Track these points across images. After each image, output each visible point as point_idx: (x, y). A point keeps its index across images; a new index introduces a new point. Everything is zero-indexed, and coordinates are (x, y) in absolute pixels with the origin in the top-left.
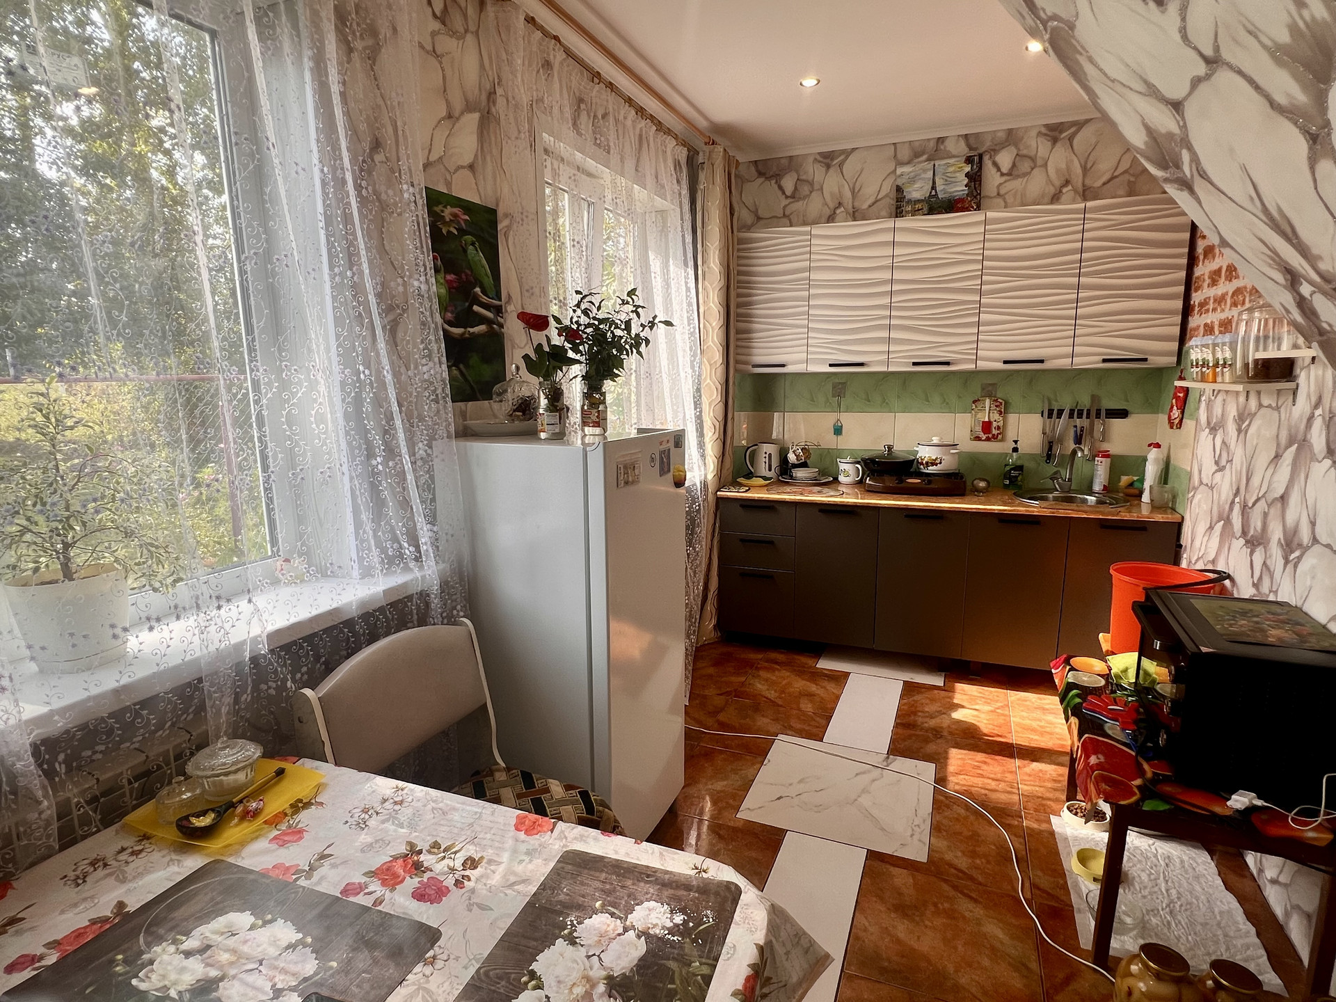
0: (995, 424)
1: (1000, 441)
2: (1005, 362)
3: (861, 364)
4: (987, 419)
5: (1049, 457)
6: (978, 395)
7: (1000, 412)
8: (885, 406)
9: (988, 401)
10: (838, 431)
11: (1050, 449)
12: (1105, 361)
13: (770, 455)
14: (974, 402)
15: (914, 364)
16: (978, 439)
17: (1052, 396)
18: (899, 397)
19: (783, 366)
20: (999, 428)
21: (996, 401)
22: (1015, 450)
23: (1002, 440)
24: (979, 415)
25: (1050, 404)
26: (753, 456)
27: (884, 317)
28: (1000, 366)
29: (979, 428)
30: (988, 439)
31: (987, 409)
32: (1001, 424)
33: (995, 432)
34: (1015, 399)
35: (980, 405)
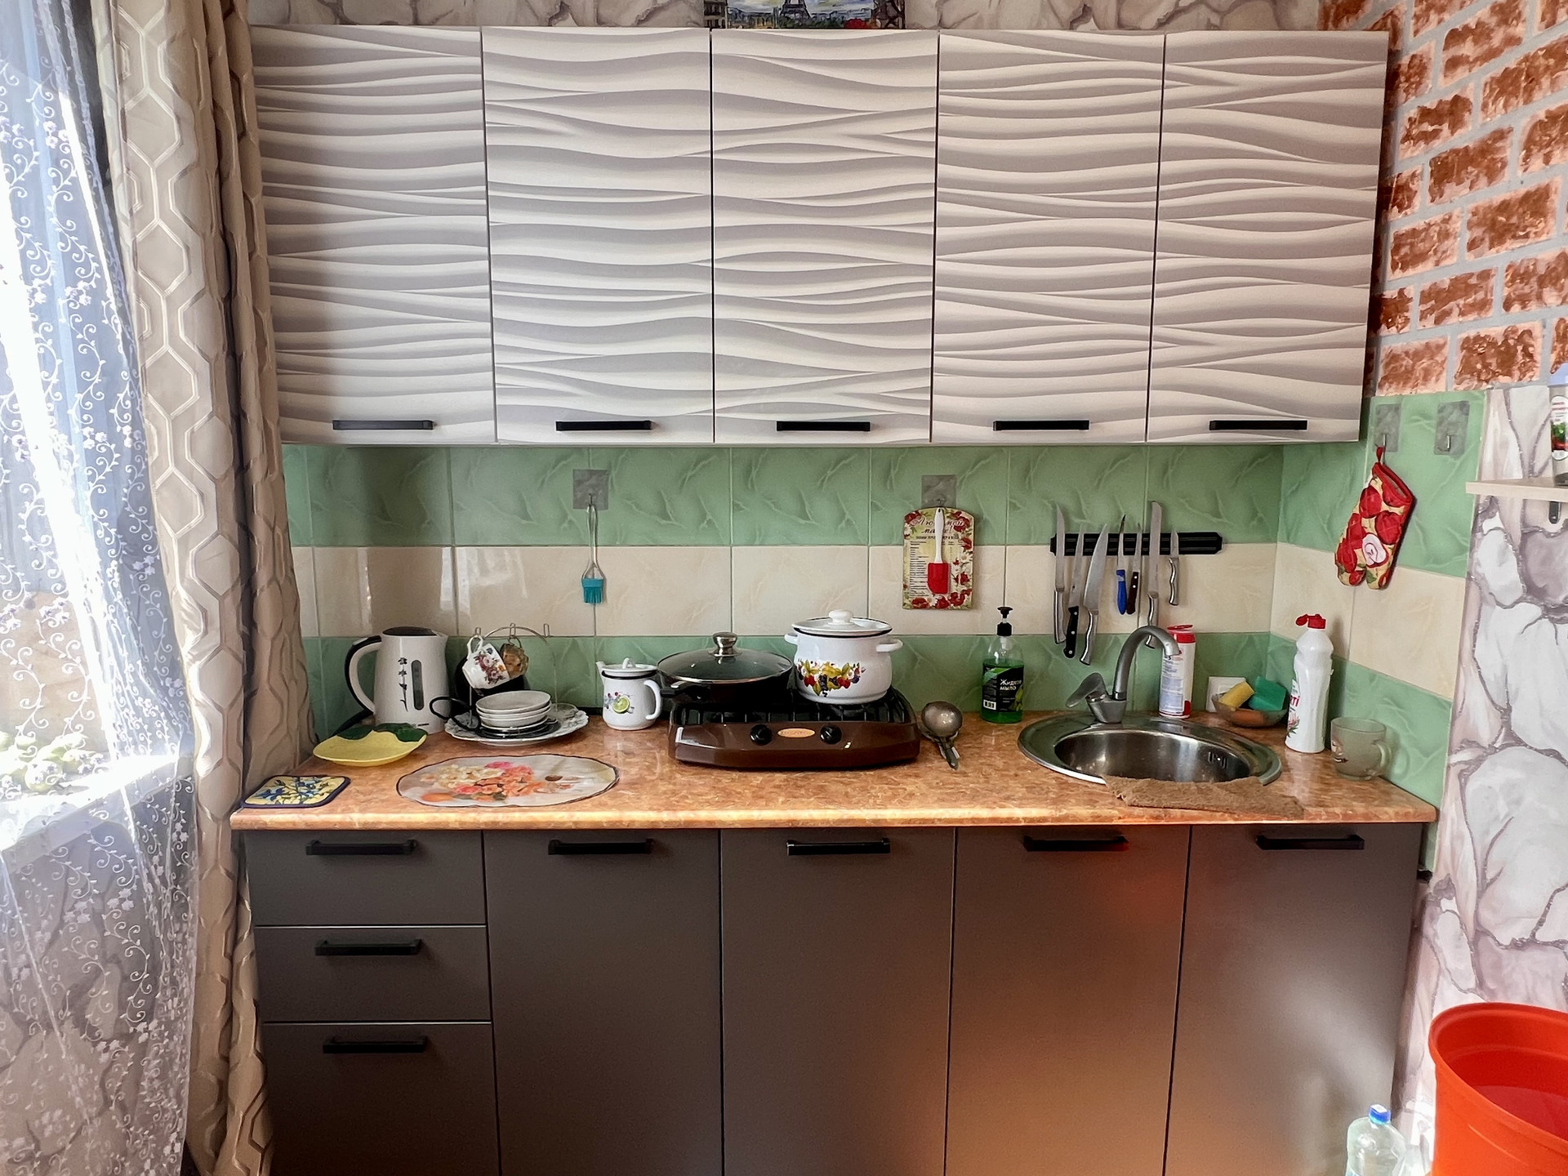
0: (955, 571)
1: (969, 608)
2: (1001, 426)
3: (644, 425)
4: (938, 560)
5: (1071, 644)
6: (915, 503)
7: (967, 545)
8: (706, 530)
9: (938, 517)
10: (594, 592)
11: (1073, 623)
12: (1218, 426)
13: (416, 667)
14: (910, 518)
15: (783, 426)
16: (920, 604)
17: (1071, 505)
18: (736, 507)
19: (428, 425)
20: (964, 579)
21: (956, 516)
22: (1004, 630)
23: (973, 606)
24: (921, 550)
25: (1068, 522)
26: (370, 671)
27: (694, 300)
28: (987, 435)
29: (921, 583)
30: (942, 605)
31: (938, 535)
32: (968, 569)
33: (956, 588)
34: (996, 511)
35: (920, 525)
